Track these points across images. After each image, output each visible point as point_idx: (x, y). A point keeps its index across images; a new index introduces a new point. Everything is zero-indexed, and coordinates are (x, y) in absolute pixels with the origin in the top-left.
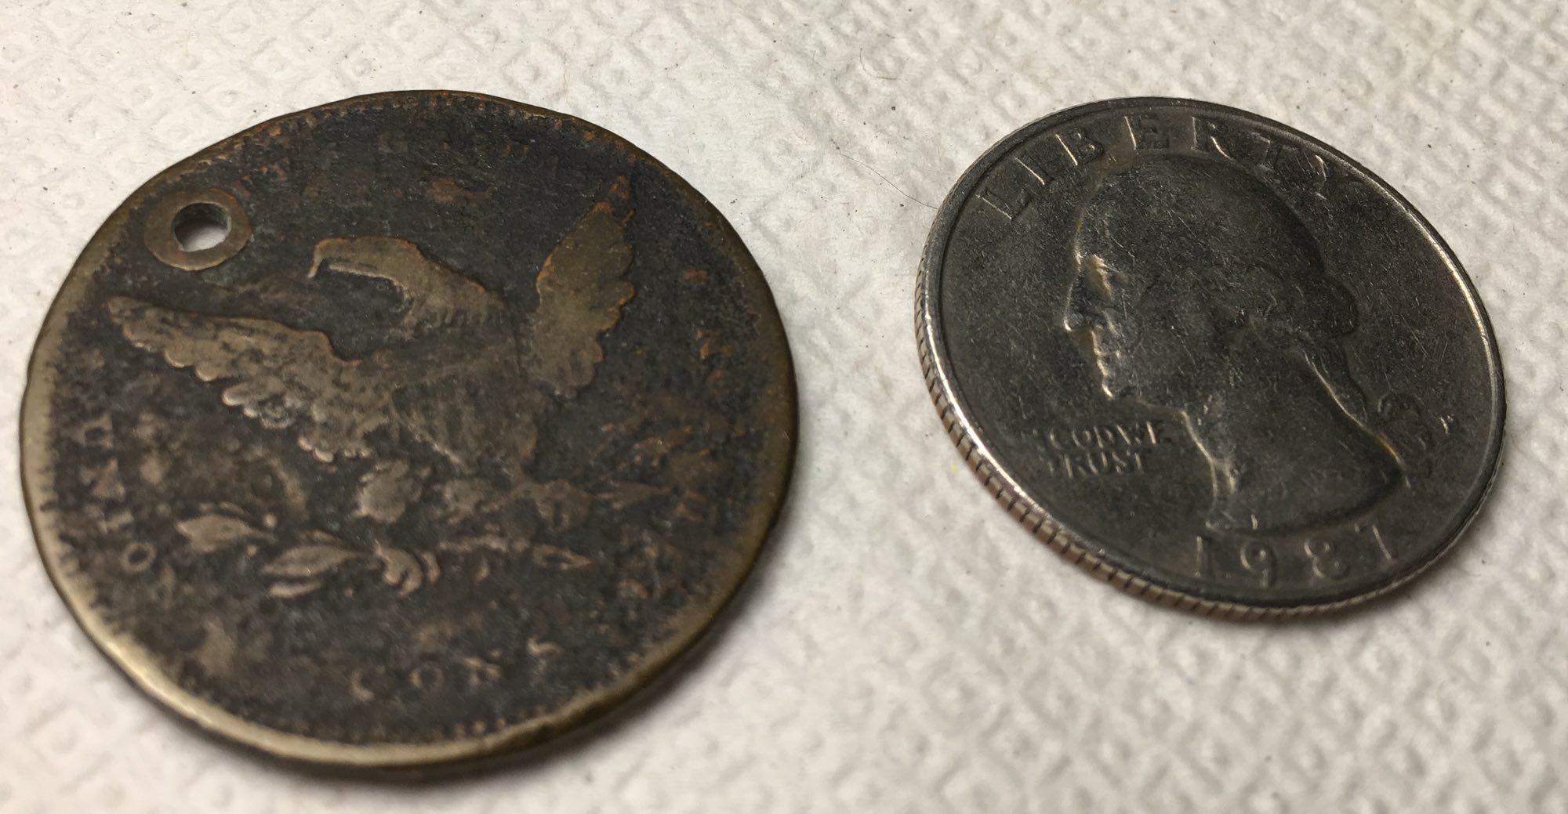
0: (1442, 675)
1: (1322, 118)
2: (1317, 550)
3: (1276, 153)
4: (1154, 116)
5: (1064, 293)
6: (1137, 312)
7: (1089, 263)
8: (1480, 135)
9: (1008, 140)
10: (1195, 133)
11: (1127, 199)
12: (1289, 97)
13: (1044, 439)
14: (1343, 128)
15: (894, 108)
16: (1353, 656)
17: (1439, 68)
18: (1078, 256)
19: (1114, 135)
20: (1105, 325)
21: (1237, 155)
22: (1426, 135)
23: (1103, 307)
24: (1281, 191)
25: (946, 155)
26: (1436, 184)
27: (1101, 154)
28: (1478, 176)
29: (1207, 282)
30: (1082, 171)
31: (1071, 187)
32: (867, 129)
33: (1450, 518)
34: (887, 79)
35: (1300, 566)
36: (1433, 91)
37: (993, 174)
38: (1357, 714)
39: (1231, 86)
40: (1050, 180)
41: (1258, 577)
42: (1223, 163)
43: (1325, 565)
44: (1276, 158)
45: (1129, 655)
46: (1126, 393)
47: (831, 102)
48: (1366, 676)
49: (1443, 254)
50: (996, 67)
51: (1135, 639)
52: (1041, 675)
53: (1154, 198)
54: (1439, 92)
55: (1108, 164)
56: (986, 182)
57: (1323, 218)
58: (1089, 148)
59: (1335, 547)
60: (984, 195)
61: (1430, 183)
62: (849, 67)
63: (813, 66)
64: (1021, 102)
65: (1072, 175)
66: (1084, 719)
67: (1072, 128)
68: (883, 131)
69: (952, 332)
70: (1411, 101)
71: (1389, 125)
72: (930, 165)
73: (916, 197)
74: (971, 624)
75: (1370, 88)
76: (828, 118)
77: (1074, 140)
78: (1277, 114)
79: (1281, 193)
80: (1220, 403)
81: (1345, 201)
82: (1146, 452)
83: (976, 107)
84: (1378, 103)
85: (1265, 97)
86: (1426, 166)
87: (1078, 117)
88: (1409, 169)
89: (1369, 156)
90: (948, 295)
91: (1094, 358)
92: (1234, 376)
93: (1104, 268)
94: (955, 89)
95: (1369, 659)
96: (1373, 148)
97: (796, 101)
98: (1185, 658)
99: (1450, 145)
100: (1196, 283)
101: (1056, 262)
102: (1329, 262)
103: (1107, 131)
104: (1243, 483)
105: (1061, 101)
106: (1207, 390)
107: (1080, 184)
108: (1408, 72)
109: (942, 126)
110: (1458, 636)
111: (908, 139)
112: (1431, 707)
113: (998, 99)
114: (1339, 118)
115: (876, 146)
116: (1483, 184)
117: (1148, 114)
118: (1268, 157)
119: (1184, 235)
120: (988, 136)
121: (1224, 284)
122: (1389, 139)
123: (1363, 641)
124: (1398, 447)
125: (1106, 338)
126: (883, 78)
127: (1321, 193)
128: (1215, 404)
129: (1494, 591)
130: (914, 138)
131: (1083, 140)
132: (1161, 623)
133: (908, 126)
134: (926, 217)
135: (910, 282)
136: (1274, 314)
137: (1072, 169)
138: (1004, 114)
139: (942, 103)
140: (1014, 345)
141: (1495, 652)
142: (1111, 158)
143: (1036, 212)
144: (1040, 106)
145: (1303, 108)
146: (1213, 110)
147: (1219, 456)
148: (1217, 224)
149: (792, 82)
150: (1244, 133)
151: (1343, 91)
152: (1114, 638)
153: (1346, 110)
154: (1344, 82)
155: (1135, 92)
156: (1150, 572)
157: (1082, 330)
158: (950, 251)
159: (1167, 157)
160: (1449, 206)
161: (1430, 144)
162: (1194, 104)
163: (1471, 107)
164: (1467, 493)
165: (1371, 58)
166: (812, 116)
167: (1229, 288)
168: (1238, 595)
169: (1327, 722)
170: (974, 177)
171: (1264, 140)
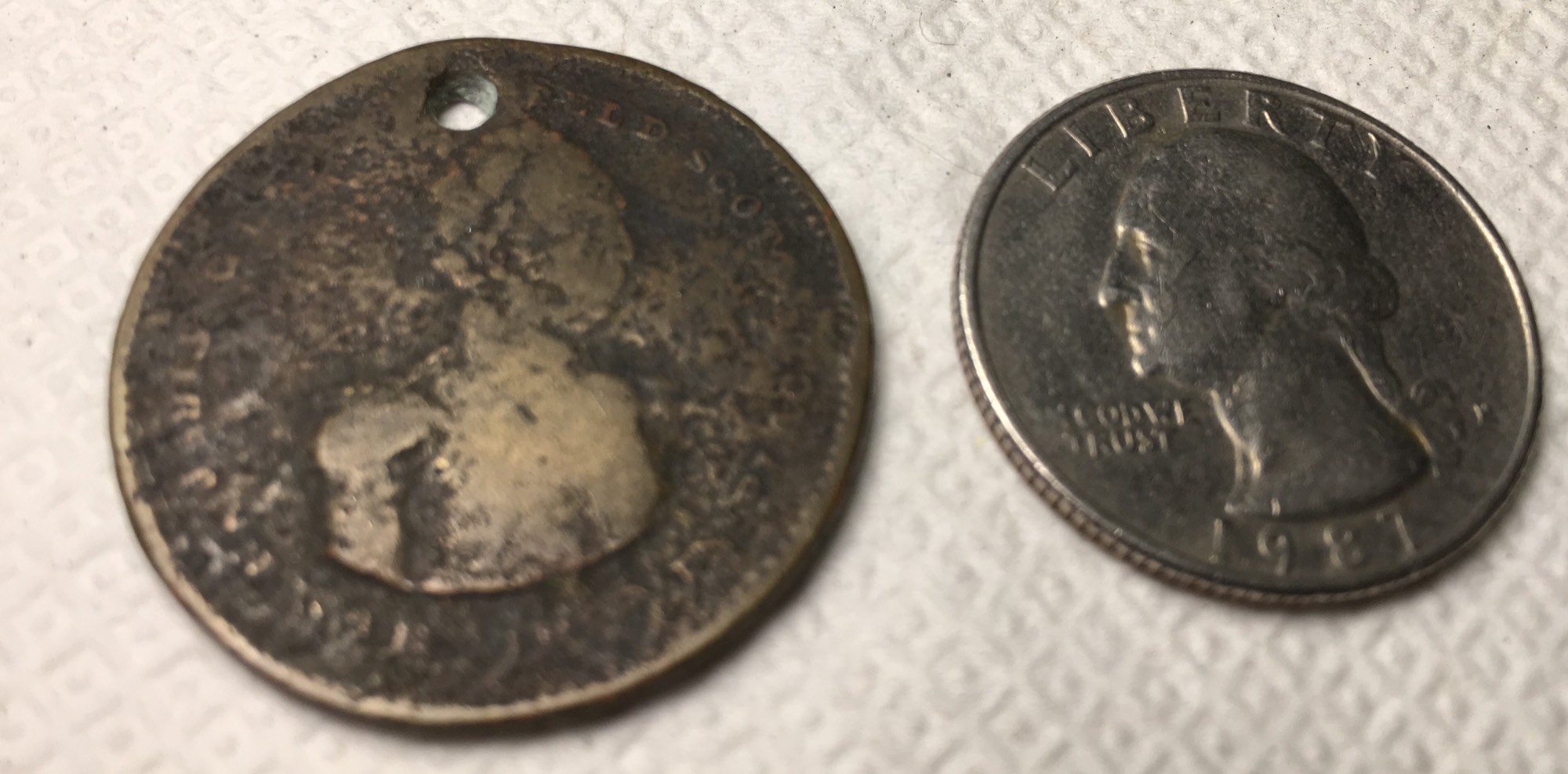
0: (1456, 670)
1: (1382, 95)
2: (1337, 537)
3: (1328, 130)
4: (1207, 89)
5: (1102, 266)
6: (1174, 289)
7: (1130, 237)
8: (1540, 117)
9: (1058, 109)
10: (1247, 107)
11: (1174, 172)
12: (1350, 73)
13: (1068, 415)
14: (1403, 106)
15: (949, 75)
16: (1369, 646)
17: (1504, 49)
18: (1120, 229)
19: (1166, 107)
20: (1140, 300)
21: (1288, 131)
22: (1486, 115)
23: (1140, 282)
24: (1330, 169)
25: (998, 123)
26: (1492, 166)
27: (1151, 126)
28: (1536, 160)
29: (1247, 260)
30: (1130, 142)
31: (1118, 160)
32: (921, 97)
33: (1476, 509)
34: (945, 44)
35: (1319, 554)
36: (1497, 72)
37: (1039, 144)
38: (1367, 707)
39: (1292, 60)
40: (1096, 150)
41: (1274, 562)
42: (1273, 138)
43: (1345, 552)
44: (1328, 134)
45: (1140, 639)
46: (1155, 371)
47: (885, 68)
48: (1379, 669)
49: (1490, 238)
50: (1056, 35)
51: (1148, 622)
52: (1049, 656)
53: (1200, 172)
54: (1503, 73)
55: (1157, 136)
56: (1032, 152)
57: (1370, 198)
58: (1139, 120)
59: (1357, 536)
60: (1029, 164)
61: (1486, 164)
62: (907, 33)
63: (871, 32)
64: (1079, 71)
65: (1119, 147)
66: (1089, 701)
67: (1124, 98)
68: (936, 99)
69: (986, 304)
70: (1473, 82)
71: (1449, 105)
72: (980, 133)
73: (963, 164)
74: (982, 602)
75: (1432, 67)
76: (881, 85)
77: (1124, 111)
78: (1336, 91)
79: (1330, 170)
80: (1251, 385)
81: (1395, 181)
82: (1172, 431)
83: (1033, 74)
84: (1440, 83)
85: (1325, 73)
86: (1483, 147)
87: (1130, 88)
88: (1467, 151)
89: (1425, 136)
90: (985, 267)
91: (1126, 334)
92: (1266, 357)
93: (1144, 243)
94: (1013, 55)
95: (1385, 651)
96: (1431, 127)
97: (850, 69)
98: (1197, 641)
99: (1511, 127)
100: (1236, 261)
101: (1097, 234)
102: (1374, 243)
103: (1158, 103)
104: (1268, 466)
105: (1119, 71)
106: (1238, 371)
107: (1127, 156)
108: (1472, 52)
109: (998, 93)
110: (1476, 632)
111: (961, 107)
112: (1443, 703)
113: (1056, 67)
114: (1399, 97)
115: (928, 115)
116: (1541, 168)
117: (1201, 86)
118: (1320, 133)
119: (1228, 211)
120: (1042, 104)
121: (1265, 262)
122: (1448, 119)
123: (1380, 633)
124: (1429, 436)
125: (1141, 314)
126: (941, 44)
127: (1372, 172)
128: (1247, 385)
129: (1518, 587)
130: (967, 106)
131: (1134, 111)
132: (1175, 606)
133: (963, 94)
134: (971, 184)
135: (950, 250)
136: (1312, 295)
137: (1121, 140)
138: (1060, 82)
139: (999, 69)
140: (1047, 319)
141: (1514, 650)
142: (1161, 130)
143: (1079, 182)
144: (1097, 74)
145: (1363, 85)
146: (1267, 84)
147: (1245, 438)
148: (1262, 200)
149: (848, 49)
150: (1297, 108)
151: (1405, 69)
152: (1126, 619)
153: (1407, 88)
154: (1406, 61)
155: (1196, 63)
156: (1165, 554)
157: (1117, 305)
158: (991, 220)
159: (1217, 131)
160: (1504, 189)
161: (1490, 125)
162: (1249, 78)
163: (1534, 89)
164: (1496, 484)
165: (1436, 38)
166: (866, 83)
167: (1269, 267)
168: (1253, 581)
169: (1335, 713)
170: (1021, 146)
171: (1317, 115)
